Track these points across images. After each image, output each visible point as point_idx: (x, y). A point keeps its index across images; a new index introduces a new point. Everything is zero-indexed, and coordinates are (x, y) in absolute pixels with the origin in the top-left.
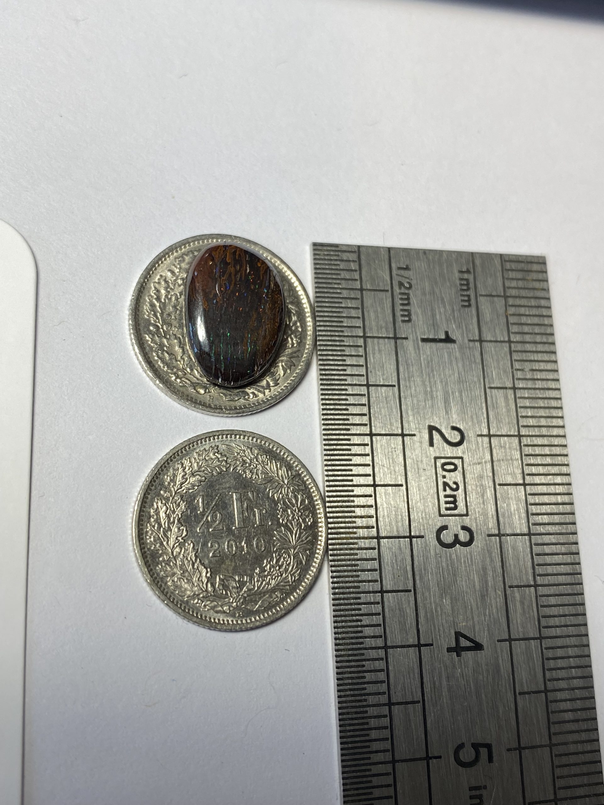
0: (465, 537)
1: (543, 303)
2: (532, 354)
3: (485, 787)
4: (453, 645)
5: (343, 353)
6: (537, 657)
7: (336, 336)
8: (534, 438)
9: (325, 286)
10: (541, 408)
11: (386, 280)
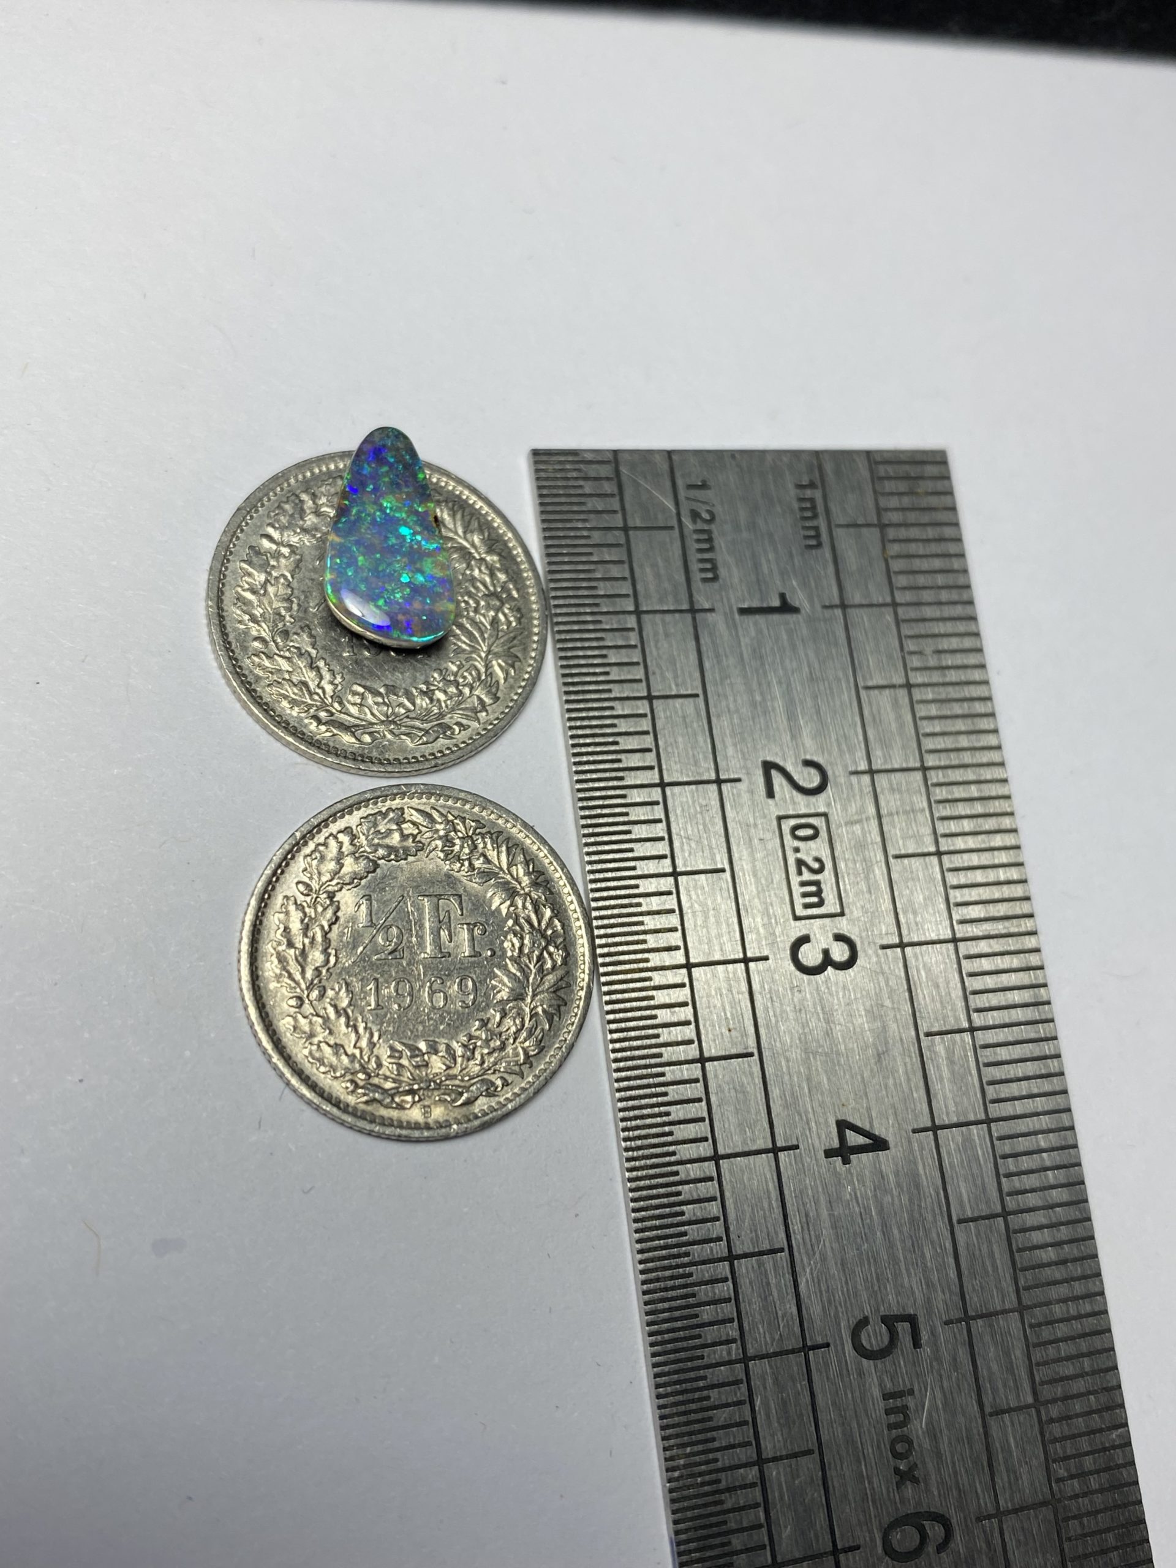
0: (841, 952)
1: (948, 532)
2: (935, 623)
4: (836, 1144)
5: (601, 644)
6: (984, 1154)
7: (586, 613)
8: (950, 771)
9: (560, 525)
10: (957, 717)
11: (669, 510)
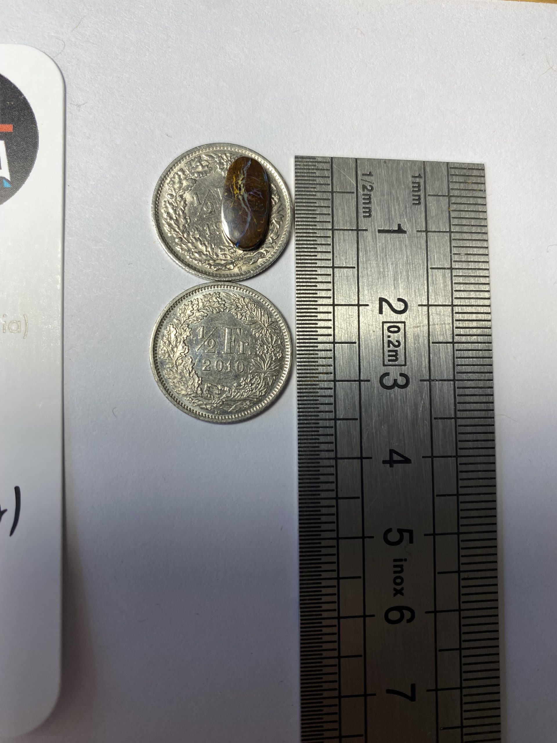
0: (402, 381)
1: (480, 201)
2: (468, 241)
3: (406, 560)
4: (388, 458)
5: (315, 243)
6: (452, 470)
7: (310, 229)
8: (464, 307)
9: (303, 189)
10: (472, 284)
11: (353, 185)
